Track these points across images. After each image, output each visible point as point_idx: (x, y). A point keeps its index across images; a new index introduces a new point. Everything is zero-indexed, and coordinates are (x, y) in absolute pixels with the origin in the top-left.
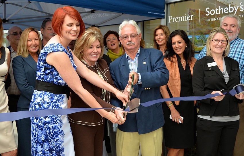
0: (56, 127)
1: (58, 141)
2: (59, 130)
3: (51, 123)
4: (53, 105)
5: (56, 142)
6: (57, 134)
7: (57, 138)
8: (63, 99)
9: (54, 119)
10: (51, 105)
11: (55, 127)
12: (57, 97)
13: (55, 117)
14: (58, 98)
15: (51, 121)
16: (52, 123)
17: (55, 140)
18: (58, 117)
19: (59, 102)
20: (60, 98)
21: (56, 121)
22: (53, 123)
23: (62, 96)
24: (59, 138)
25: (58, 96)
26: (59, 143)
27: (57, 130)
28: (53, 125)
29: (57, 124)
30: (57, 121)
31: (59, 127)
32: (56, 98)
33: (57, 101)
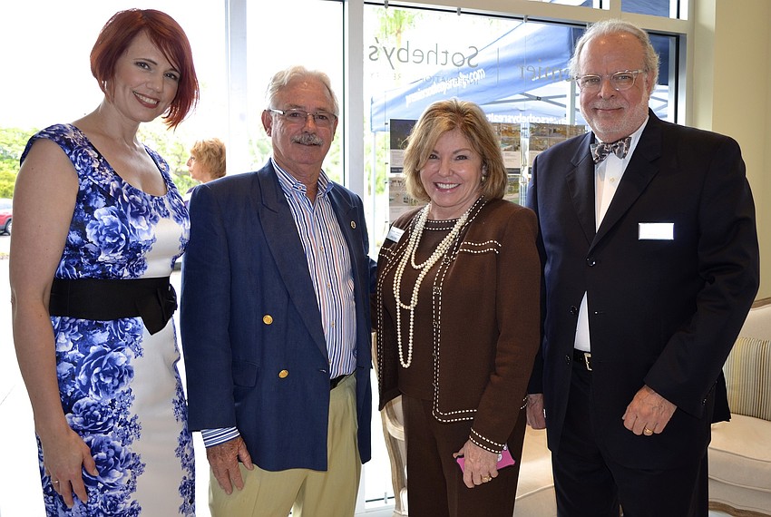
0: (105, 446)
1: (110, 489)
2: (117, 454)
3: (84, 431)
4: (92, 365)
5: (102, 491)
6: (109, 465)
7: (108, 480)
8: (136, 336)
9: (95, 418)
10: (83, 368)
11: (102, 443)
12: (107, 334)
13: (101, 411)
14: (111, 335)
15: (85, 423)
16: (87, 430)
17: (100, 485)
18: (115, 411)
19: (120, 350)
20: (122, 337)
21: (105, 425)
22: (92, 433)
23: (130, 326)
24: (115, 480)
25: (111, 331)
26: (112, 493)
27: (107, 453)
28: (90, 438)
29: (110, 433)
30: (111, 424)
31: (118, 444)
32: (101, 337)
33: (108, 349)
